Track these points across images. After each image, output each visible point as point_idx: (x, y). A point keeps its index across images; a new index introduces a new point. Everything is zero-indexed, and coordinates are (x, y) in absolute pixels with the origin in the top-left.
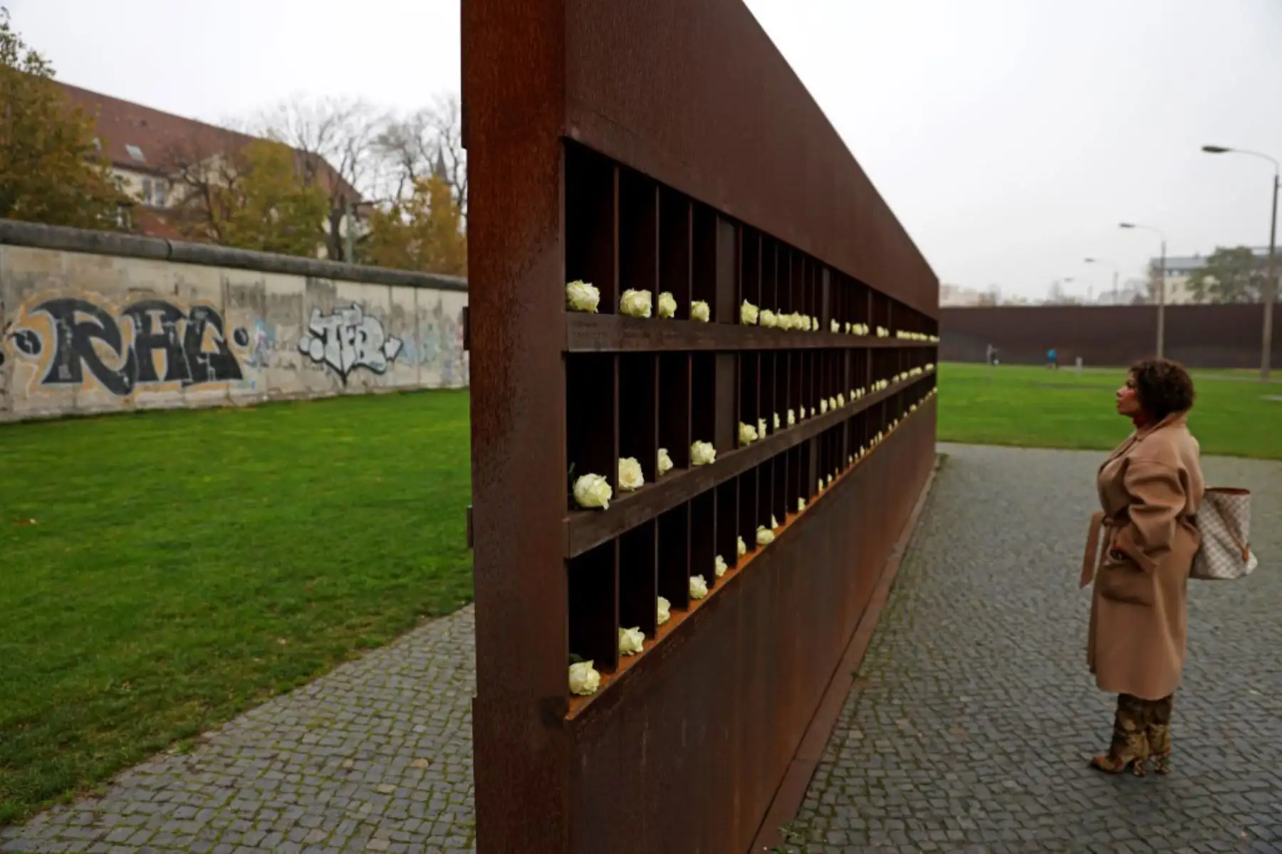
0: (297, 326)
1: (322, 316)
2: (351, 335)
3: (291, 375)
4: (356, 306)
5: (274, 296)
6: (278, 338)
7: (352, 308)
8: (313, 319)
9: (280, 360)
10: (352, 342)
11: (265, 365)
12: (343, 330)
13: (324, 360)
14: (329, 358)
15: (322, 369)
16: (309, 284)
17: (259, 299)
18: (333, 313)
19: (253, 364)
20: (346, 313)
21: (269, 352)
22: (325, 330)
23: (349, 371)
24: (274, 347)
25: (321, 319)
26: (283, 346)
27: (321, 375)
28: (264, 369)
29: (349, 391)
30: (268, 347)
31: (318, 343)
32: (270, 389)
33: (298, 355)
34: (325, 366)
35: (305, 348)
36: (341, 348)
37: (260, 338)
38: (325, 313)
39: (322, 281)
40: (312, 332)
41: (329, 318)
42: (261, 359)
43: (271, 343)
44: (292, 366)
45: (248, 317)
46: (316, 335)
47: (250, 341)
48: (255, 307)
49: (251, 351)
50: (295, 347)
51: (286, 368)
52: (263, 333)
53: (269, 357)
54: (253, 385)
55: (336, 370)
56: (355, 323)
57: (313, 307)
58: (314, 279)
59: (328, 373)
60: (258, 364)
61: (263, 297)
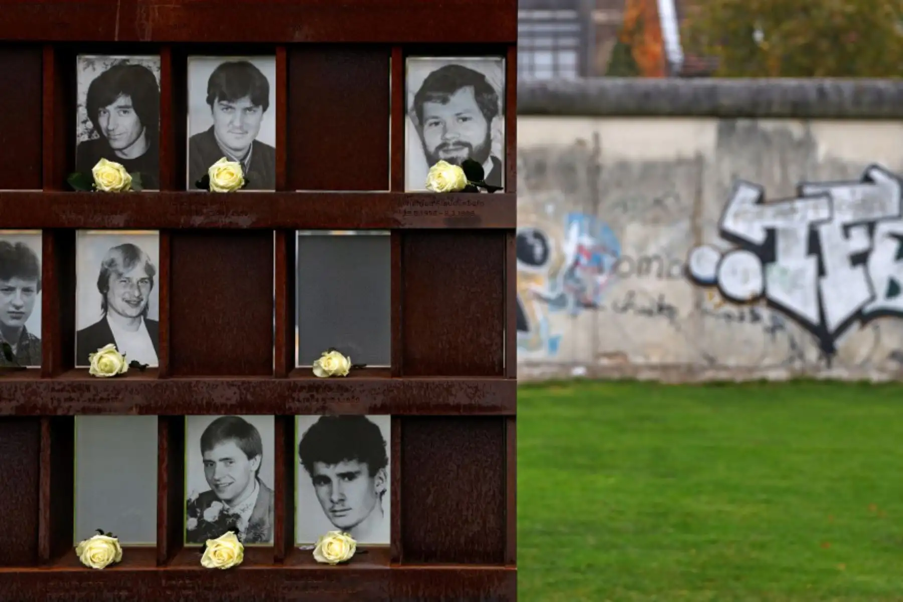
0: (685, 225)
1: (761, 200)
2: (858, 241)
3: (661, 326)
4: (876, 175)
5: (623, 166)
6: (629, 251)
7: (867, 179)
8: (734, 208)
9: (631, 294)
10: (860, 259)
11: (590, 306)
12: (829, 235)
13: (762, 297)
14: (777, 293)
15: (756, 318)
16: (723, 136)
17: (582, 175)
18: (801, 195)
19: (559, 303)
20: (842, 193)
21: (601, 279)
22: (771, 234)
23: (845, 325)
24: (615, 267)
25: (756, 209)
26: (643, 266)
27: (754, 332)
28: (585, 315)
29: (838, 372)
30: (600, 270)
31: (748, 261)
32: (598, 356)
33: (685, 287)
34: (765, 313)
35: (704, 271)
36: (821, 271)
37: (580, 249)
38: (770, 195)
39: (768, 125)
40: (726, 235)
41: (786, 206)
42: (579, 292)
43: (608, 260)
44: (663, 309)
45: (550, 209)
46: (740, 243)
47: (553, 256)
48: (570, 188)
49: (553, 275)
50: (676, 270)
51: (649, 313)
52: (587, 242)
53: (597, 290)
54: (553, 344)
55: (802, 322)
56: (876, 214)
57: (737, 183)
58: (742, 124)
59: (773, 330)
60: (571, 300)
61: (595, 169)
